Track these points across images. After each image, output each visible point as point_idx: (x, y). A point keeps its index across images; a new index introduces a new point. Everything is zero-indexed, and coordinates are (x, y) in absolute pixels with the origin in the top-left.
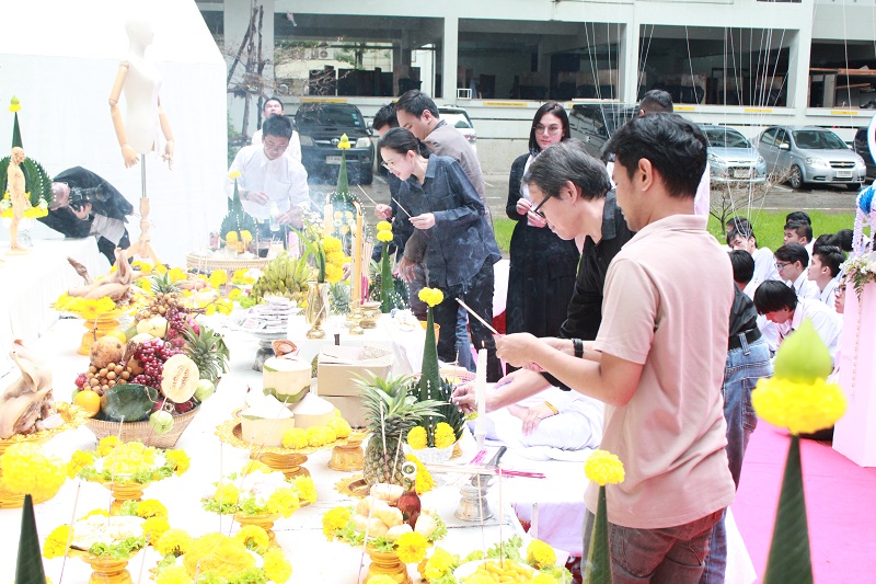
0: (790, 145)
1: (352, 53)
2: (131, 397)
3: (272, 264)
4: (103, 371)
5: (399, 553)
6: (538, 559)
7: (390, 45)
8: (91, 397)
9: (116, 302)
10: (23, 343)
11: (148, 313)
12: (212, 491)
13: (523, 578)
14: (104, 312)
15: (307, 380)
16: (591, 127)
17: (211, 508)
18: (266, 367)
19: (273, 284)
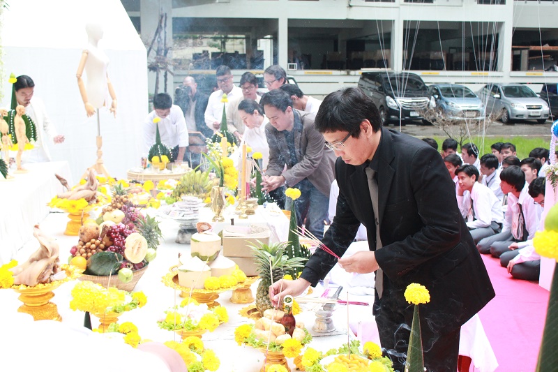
0: (500, 95)
1: (219, 42)
2: (107, 260)
3: (186, 176)
4: (88, 244)
5: (284, 352)
6: (370, 353)
7: (243, 36)
8: (81, 261)
9: (88, 201)
10: (39, 227)
11: (110, 208)
12: (164, 317)
13: (363, 365)
14: (81, 208)
15: (218, 247)
16: (373, 87)
17: (164, 327)
18: (193, 239)
19: (186, 189)
